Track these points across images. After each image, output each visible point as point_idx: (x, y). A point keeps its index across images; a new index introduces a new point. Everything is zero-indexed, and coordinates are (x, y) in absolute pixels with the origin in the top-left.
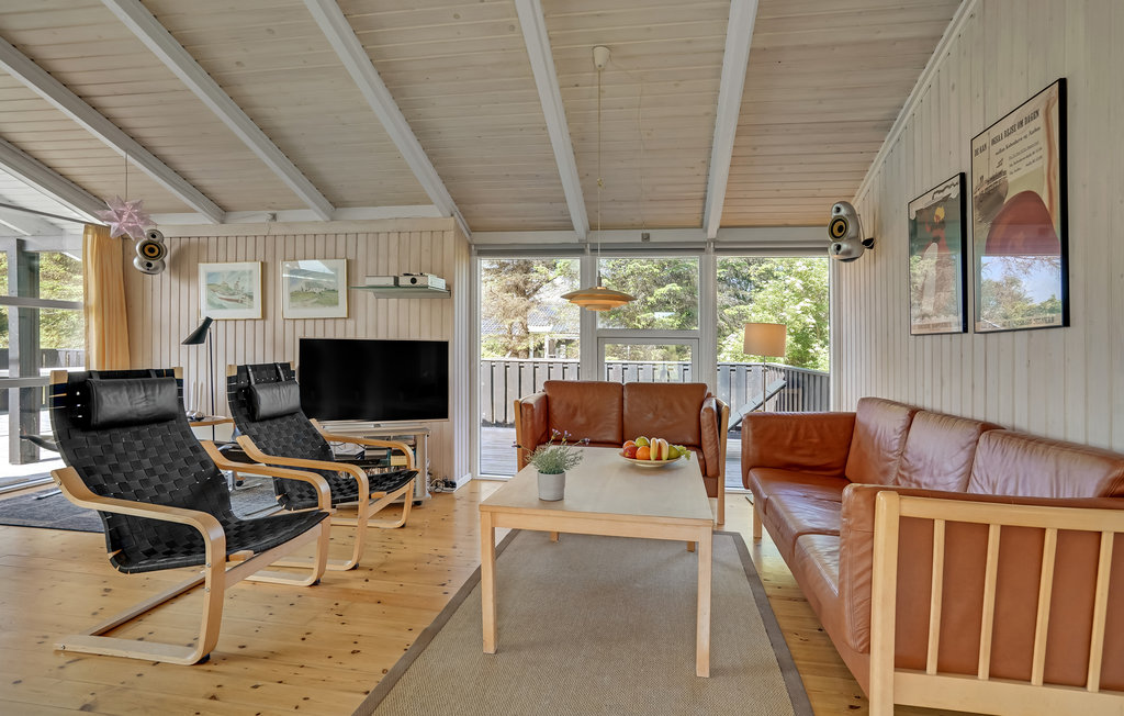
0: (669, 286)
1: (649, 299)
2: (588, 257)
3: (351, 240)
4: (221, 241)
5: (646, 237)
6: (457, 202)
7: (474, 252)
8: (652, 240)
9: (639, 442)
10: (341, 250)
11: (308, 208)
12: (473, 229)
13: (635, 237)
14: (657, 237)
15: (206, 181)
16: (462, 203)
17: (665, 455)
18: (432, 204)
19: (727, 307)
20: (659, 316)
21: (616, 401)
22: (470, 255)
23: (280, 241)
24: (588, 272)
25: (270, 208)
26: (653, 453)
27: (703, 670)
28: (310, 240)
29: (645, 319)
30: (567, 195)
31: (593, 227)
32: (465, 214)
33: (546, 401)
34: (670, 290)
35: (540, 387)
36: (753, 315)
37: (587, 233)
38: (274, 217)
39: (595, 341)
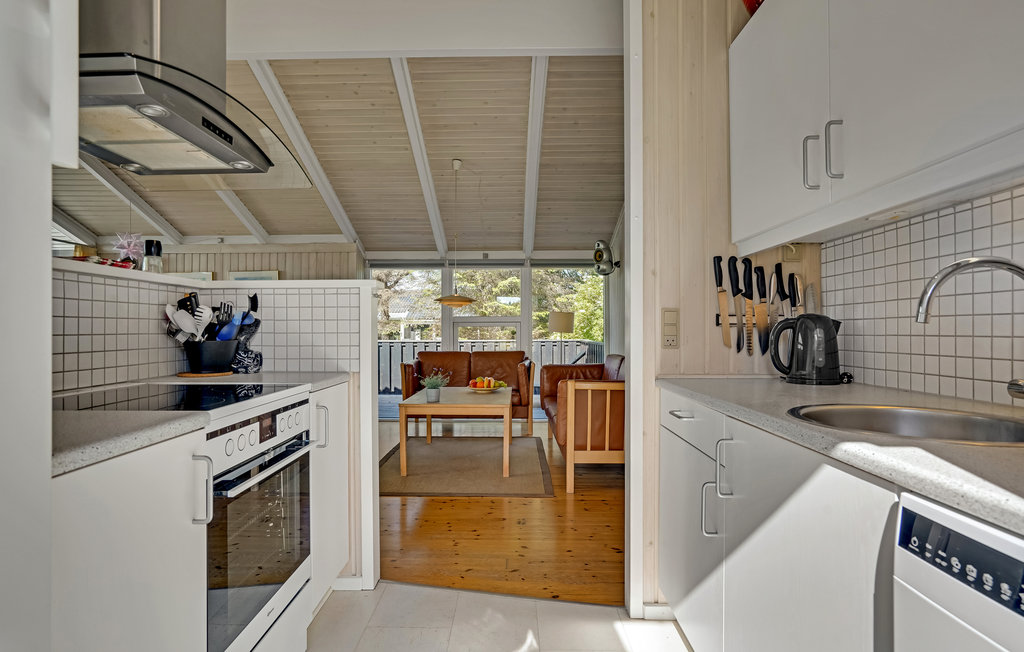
0: (510, 280)
1: (494, 289)
2: (447, 269)
3: (281, 257)
4: (180, 257)
5: (486, 256)
6: (358, 233)
7: (368, 266)
8: (490, 257)
9: (478, 380)
10: (274, 265)
11: (251, 234)
12: (367, 249)
13: (478, 255)
14: (493, 255)
15: (177, 217)
16: (361, 233)
17: (492, 385)
18: (341, 233)
19: (560, 295)
20: (504, 300)
21: (466, 364)
22: (365, 266)
23: (226, 258)
24: (447, 281)
25: (220, 234)
26: (486, 384)
27: (506, 474)
28: (250, 257)
29: (491, 307)
30: (434, 229)
31: (450, 249)
32: (363, 241)
33: (419, 364)
34: (511, 283)
35: (416, 356)
36: (576, 303)
37: (446, 252)
38: (222, 240)
39: (451, 324)
